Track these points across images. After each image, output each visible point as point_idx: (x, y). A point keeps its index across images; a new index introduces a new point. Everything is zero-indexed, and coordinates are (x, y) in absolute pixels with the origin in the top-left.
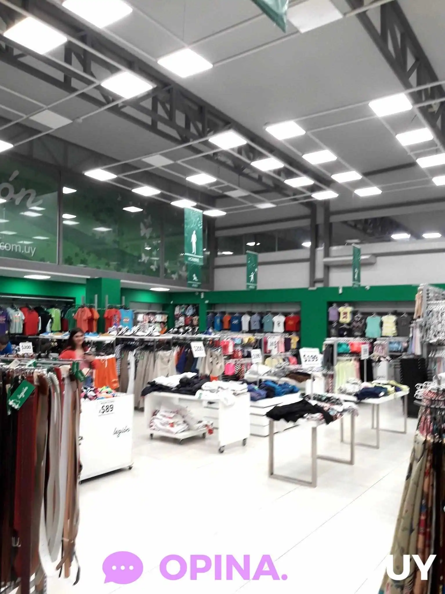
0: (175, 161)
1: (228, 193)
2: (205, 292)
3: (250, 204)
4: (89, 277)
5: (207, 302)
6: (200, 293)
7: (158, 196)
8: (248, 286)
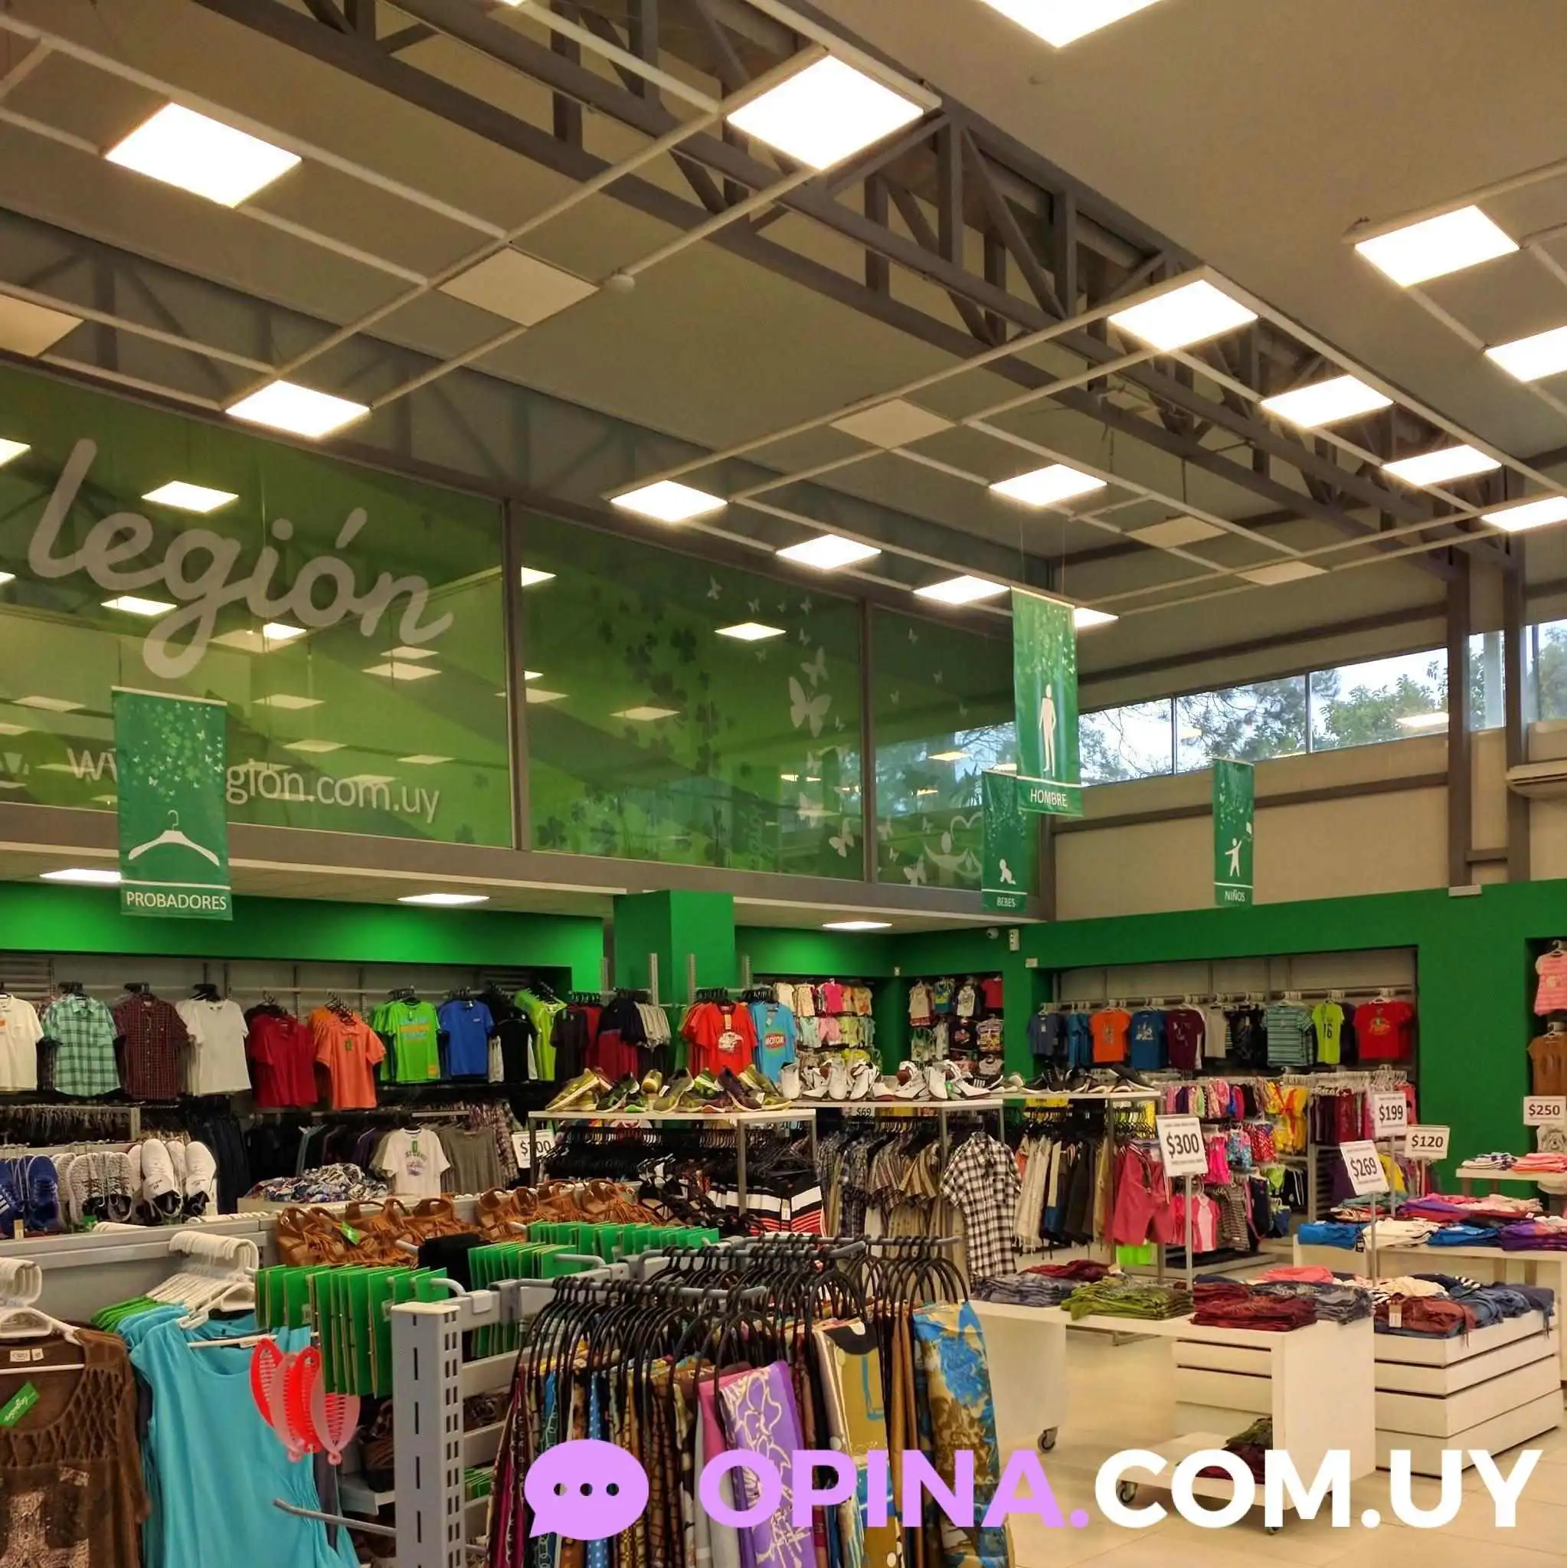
0: (956, 418)
1: (1141, 535)
2: (1020, 927)
3: (1226, 571)
4: (623, 891)
5: (1032, 963)
6: (1004, 930)
7: (866, 567)
8: (1220, 891)
